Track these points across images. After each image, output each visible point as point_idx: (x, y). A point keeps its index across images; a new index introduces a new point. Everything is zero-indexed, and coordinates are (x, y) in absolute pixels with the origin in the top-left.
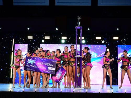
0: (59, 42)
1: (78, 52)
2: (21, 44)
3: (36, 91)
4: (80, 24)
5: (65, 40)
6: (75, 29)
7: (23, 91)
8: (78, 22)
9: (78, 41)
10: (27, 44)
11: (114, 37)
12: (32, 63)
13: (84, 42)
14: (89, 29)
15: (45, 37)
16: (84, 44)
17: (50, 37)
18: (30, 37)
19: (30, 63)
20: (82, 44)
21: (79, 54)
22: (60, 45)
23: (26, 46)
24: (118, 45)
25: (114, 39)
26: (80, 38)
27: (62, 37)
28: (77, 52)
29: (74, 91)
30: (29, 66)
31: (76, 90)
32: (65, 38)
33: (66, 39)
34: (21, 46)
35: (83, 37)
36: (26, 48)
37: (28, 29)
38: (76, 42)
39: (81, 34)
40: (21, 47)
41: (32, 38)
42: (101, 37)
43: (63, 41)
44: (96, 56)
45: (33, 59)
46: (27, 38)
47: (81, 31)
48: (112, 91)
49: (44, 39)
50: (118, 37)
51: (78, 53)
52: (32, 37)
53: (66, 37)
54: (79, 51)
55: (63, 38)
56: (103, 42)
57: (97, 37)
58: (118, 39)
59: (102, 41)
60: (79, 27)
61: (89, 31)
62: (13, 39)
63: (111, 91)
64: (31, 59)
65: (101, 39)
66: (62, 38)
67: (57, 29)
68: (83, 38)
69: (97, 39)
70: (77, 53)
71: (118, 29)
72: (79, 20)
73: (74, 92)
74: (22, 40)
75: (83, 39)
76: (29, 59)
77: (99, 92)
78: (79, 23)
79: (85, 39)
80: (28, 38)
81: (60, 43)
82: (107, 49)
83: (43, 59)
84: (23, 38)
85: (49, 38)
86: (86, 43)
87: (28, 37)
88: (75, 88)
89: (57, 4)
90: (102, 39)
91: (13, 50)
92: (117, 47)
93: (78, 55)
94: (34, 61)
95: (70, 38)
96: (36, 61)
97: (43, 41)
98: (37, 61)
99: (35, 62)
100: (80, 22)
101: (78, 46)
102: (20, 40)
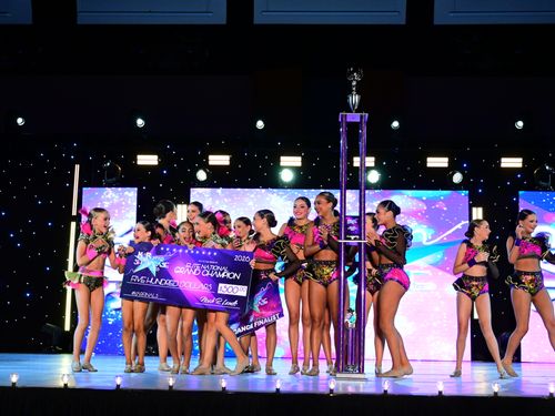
0: (266, 178)
1: (350, 221)
2: (110, 186)
3: (171, 387)
4: (360, 101)
5: (295, 169)
6: (338, 125)
7: (118, 386)
8: (351, 92)
9: (347, 173)
10: (136, 189)
11: (503, 160)
12: (154, 270)
13: (374, 177)
14: (395, 124)
15: (211, 157)
16: (376, 187)
17: (231, 160)
18: (147, 160)
19: (147, 269)
20: (369, 187)
21: (352, 229)
22: (273, 194)
23: (131, 194)
24: (521, 193)
25: (503, 165)
26: (357, 162)
27: (282, 158)
28: (346, 221)
29: (332, 386)
30: (143, 282)
31: (341, 382)
32: (297, 161)
33: (299, 164)
34: (109, 196)
35: (373, 159)
36: (127, 205)
37: (140, 122)
38: (343, 179)
39: (362, 144)
40: (108, 200)
41: (156, 163)
42: (446, 159)
43: (287, 176)
44: (428, 240)
45: (158, 252)
46: (136, 160)
47: (363, 132)
48: (496, 388)
49: (205, 166)
50: (520, 160)
51: (351, 225)
52: (156, 157)
53: (299, 159)
54: (353, 218)
55: (286, 161)
56: (457, 178)
57: (429, 159)
58: (520, 165)
59: (453, 174)
60: (354, 117)
61: (397, 130)
62: (77, 167)
63: (490, 388)
64: (149, 254)
65: (446, 165)
66: (282, 164)
67: (260, 124)
68: (370, 161)
69: (429, 165)
70: (347, 226)
71: (520, 124)
72: (354, 83)
73: (331, 391)
74: (112, 172)
75: (373, 165)
76: (140, 254)
77: (440, 393)
78: (355, 99)
79: (378, 166)
80: (139, 163)
81: (271, 182)
82: (474, 209)
83: (201, 252)
84: (115, 161)
85: (227, 163)
86: (386, 185)
87: (139, 157)
88: (338, 375)
89: (260, 18)
90: (453, 167)
91: (74, 213)
92: (517, 201)
93: (348, 233)
94: (162, 258)
95: (316, 162)
96: (171, 261)
97: (202, 175)
98: (172, 258)
99: (165, 265)
100: (358, 93)
101: (352, 196)
102: (103, 170)
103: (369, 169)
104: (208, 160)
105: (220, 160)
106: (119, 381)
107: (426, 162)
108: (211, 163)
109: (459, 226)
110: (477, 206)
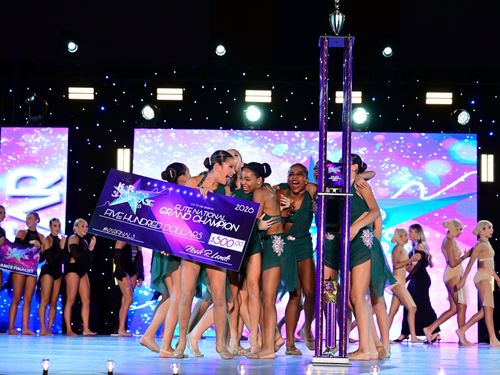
0: (232, 120)
1: (332, 169)
4: (345, 24)
5: (262, 105)
6: (318, 52)
7: (45, 372)
8: (333, 11)
9: (329, 115)
10: (67, 129)
13: (360, 116)
14: (388, 51)
15: (159, 90)
16: (363, 129)
17: (184, 94)
18: (81, 93)
20: (354, 128)
21: (335, 179)
22: (236, 137)
23: (62, 137)
26: (340, 97)
27: (248, 92)
31: (316, 368)
32: (265, 96)
33: (269, 100)
34: (38, 140)
35: (359, 94)
37: (72, 47)
38: (322, 115)
40: (37, 144)
41: (92, 97)
42: (450, 95)
43: (253, 115)
44: (426, 195)
46: (67, 93)
49: (153, 102)
51: (333, 174)
52: (91, 90)
53: (269, 93)
54: (336, 165)
55: (251, 95)
56: (464, 118)
57: (429, 95)
59: (458, 113)
60: (338, 41)
61: (389, 59)
65: (450, 102)
66: (247, 99)
67: (221, 50)
68: (357, 97)
69: (429, 102)
70: (328, 175)
75: (359, 101)
78: (338, 19)
79: (366, 102)
80: (71, 97)
81: (235, 122)
82: (484, 157)
84: (42, 94)
85: (180, 98)
86: (374, 126)
87: (71, 90)
88: (316, 360)
90: (459, 104)
95: (289, 97)
97: (148, 113)
100: (342, 11)
101: (334, 137)
102: (26, 106)
103: (355, 106)
104: (156, 94)
105: (170, 94)
106: (46, 366)
107: (425, 98)
108: (159, 98)
109: (462, 179)
110: (488, 153)
